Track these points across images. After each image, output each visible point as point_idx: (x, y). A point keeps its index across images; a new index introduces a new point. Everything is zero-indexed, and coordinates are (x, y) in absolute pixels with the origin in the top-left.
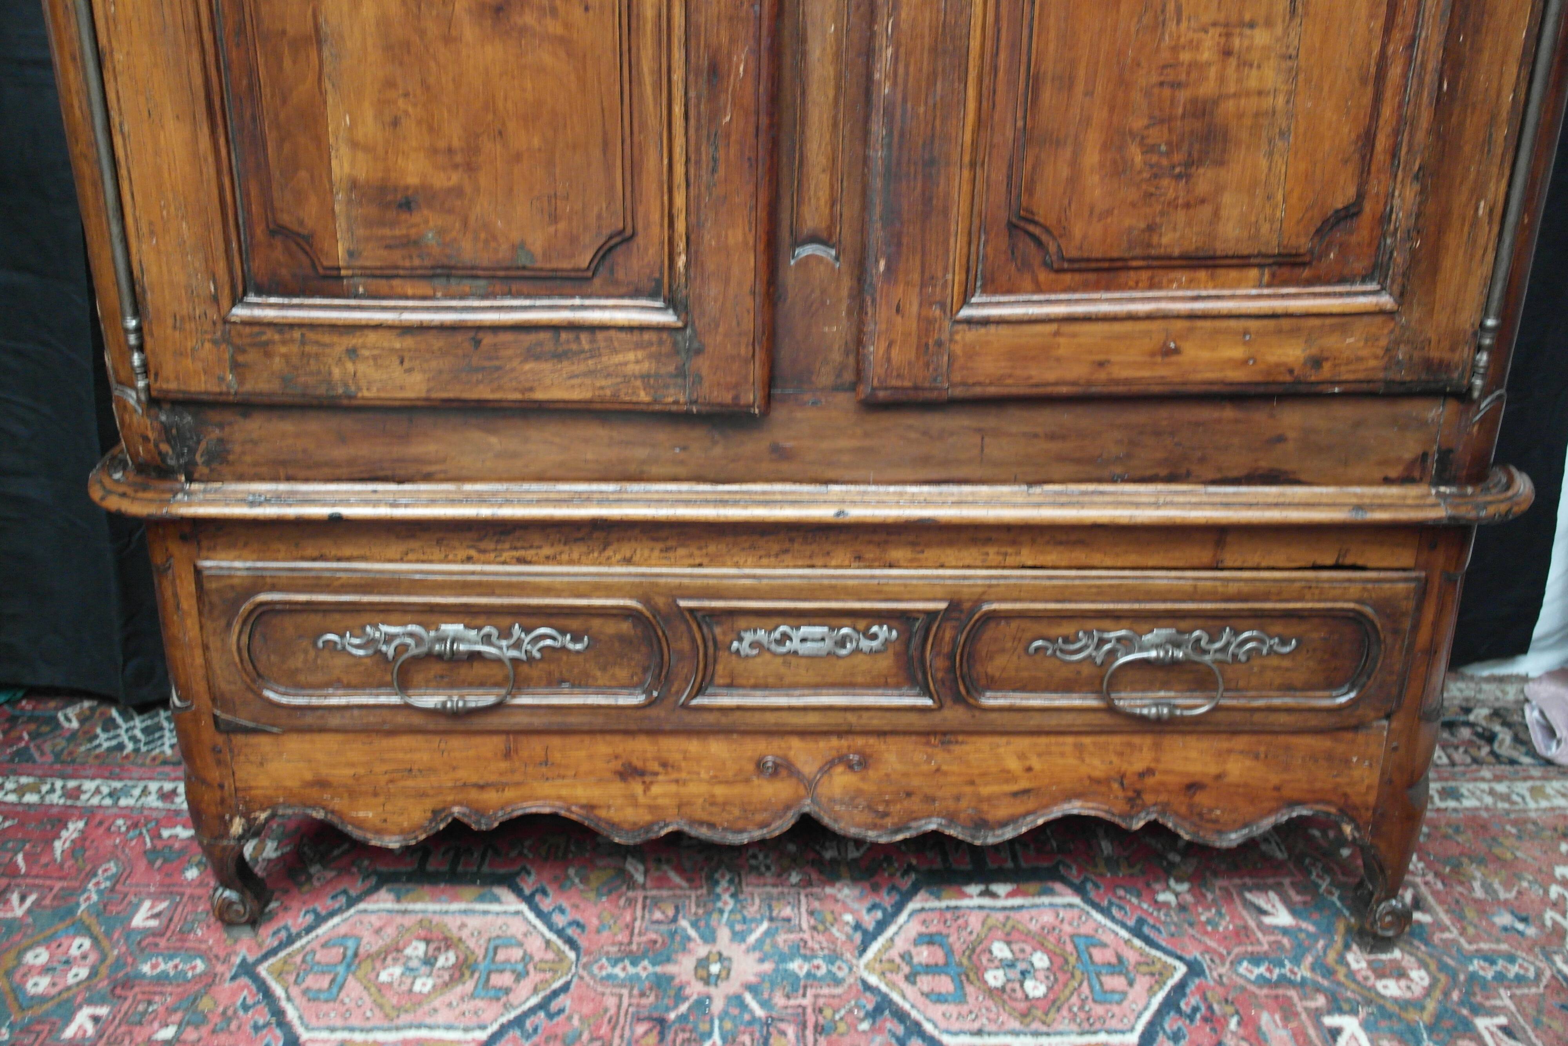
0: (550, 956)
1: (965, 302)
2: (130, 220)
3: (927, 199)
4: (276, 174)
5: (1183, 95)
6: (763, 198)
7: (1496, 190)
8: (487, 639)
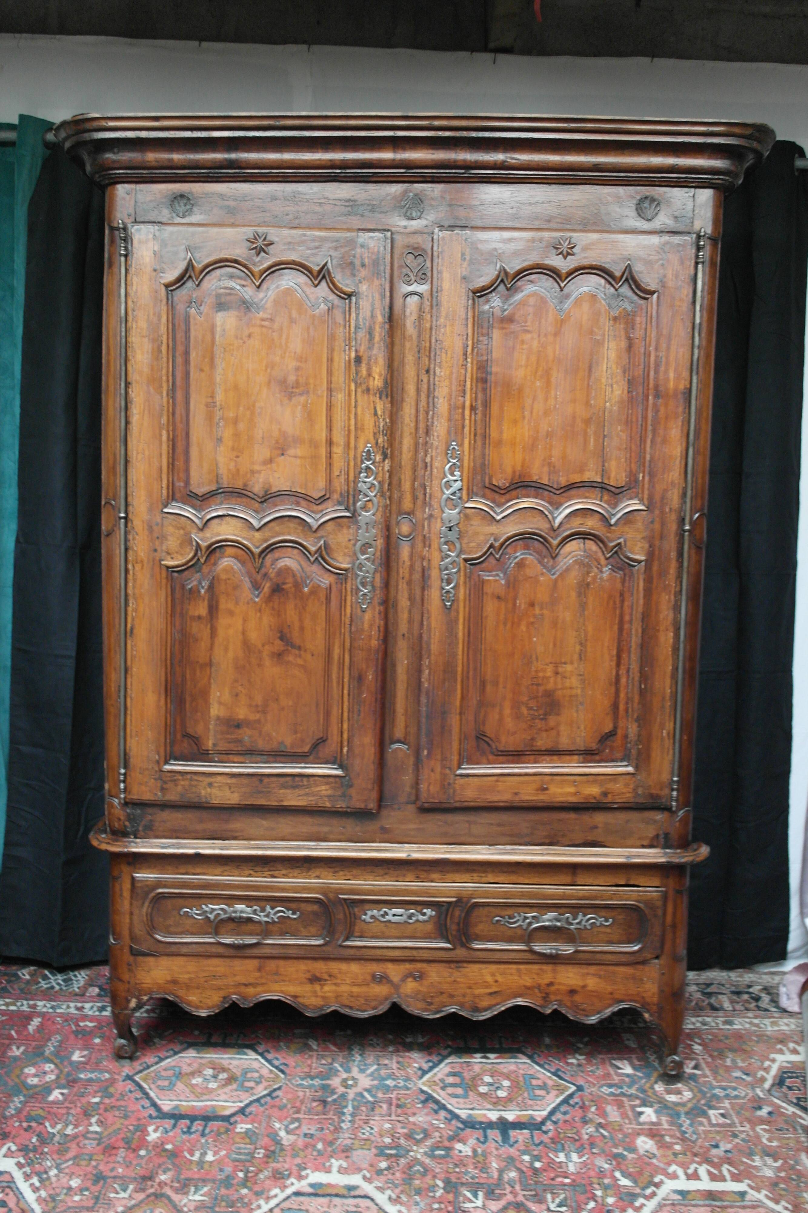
0: (272, 1076)
1: (459, 768)
2: (128, 730)
3: (443, 727)
4: (188, 714)
5: (541, 689)
6: (378, 726)
7: (669, 725)
8: (255, 912)
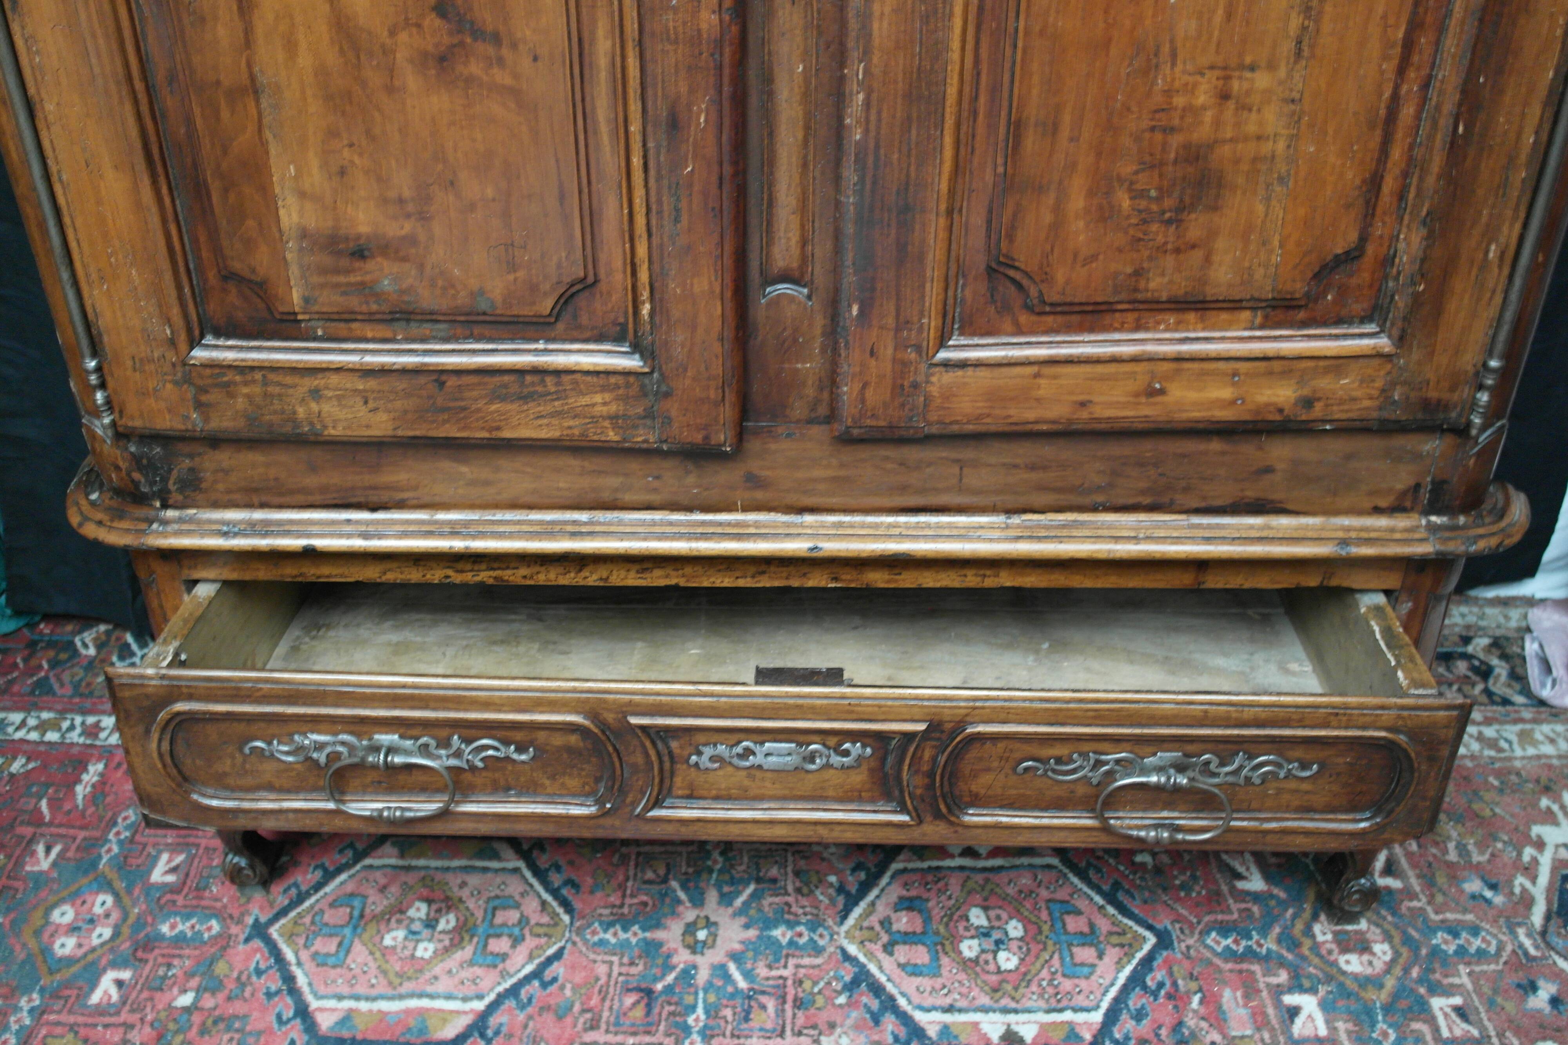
0: (546, 919)
1: (942, 344)
2: (78, 265)
3: (902, 247)
4: (223, 223)
5: (1176, 140)
6: (728, 248)
7: (1509, 232)
